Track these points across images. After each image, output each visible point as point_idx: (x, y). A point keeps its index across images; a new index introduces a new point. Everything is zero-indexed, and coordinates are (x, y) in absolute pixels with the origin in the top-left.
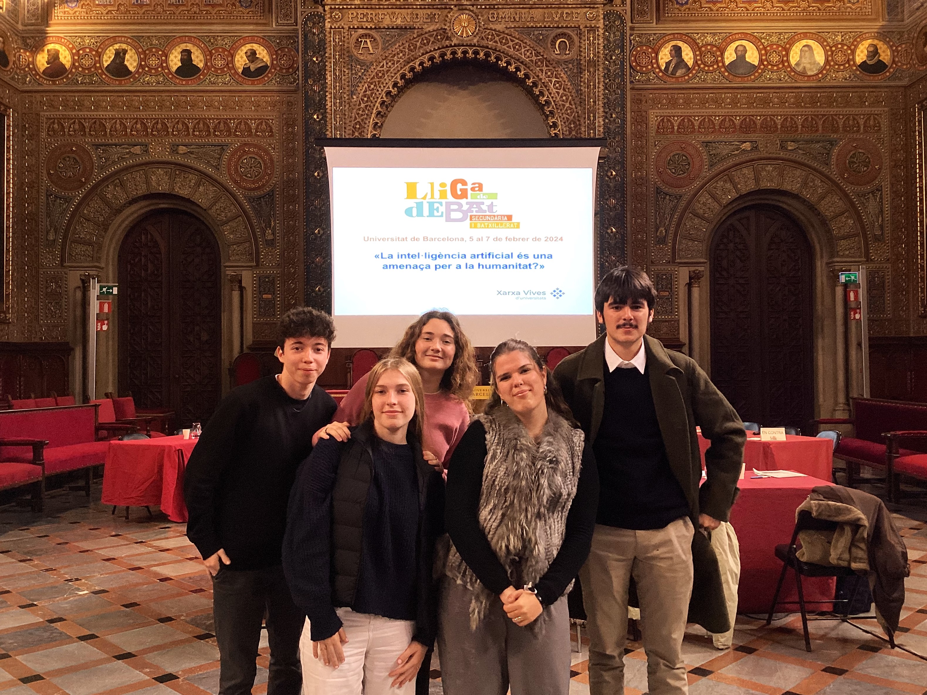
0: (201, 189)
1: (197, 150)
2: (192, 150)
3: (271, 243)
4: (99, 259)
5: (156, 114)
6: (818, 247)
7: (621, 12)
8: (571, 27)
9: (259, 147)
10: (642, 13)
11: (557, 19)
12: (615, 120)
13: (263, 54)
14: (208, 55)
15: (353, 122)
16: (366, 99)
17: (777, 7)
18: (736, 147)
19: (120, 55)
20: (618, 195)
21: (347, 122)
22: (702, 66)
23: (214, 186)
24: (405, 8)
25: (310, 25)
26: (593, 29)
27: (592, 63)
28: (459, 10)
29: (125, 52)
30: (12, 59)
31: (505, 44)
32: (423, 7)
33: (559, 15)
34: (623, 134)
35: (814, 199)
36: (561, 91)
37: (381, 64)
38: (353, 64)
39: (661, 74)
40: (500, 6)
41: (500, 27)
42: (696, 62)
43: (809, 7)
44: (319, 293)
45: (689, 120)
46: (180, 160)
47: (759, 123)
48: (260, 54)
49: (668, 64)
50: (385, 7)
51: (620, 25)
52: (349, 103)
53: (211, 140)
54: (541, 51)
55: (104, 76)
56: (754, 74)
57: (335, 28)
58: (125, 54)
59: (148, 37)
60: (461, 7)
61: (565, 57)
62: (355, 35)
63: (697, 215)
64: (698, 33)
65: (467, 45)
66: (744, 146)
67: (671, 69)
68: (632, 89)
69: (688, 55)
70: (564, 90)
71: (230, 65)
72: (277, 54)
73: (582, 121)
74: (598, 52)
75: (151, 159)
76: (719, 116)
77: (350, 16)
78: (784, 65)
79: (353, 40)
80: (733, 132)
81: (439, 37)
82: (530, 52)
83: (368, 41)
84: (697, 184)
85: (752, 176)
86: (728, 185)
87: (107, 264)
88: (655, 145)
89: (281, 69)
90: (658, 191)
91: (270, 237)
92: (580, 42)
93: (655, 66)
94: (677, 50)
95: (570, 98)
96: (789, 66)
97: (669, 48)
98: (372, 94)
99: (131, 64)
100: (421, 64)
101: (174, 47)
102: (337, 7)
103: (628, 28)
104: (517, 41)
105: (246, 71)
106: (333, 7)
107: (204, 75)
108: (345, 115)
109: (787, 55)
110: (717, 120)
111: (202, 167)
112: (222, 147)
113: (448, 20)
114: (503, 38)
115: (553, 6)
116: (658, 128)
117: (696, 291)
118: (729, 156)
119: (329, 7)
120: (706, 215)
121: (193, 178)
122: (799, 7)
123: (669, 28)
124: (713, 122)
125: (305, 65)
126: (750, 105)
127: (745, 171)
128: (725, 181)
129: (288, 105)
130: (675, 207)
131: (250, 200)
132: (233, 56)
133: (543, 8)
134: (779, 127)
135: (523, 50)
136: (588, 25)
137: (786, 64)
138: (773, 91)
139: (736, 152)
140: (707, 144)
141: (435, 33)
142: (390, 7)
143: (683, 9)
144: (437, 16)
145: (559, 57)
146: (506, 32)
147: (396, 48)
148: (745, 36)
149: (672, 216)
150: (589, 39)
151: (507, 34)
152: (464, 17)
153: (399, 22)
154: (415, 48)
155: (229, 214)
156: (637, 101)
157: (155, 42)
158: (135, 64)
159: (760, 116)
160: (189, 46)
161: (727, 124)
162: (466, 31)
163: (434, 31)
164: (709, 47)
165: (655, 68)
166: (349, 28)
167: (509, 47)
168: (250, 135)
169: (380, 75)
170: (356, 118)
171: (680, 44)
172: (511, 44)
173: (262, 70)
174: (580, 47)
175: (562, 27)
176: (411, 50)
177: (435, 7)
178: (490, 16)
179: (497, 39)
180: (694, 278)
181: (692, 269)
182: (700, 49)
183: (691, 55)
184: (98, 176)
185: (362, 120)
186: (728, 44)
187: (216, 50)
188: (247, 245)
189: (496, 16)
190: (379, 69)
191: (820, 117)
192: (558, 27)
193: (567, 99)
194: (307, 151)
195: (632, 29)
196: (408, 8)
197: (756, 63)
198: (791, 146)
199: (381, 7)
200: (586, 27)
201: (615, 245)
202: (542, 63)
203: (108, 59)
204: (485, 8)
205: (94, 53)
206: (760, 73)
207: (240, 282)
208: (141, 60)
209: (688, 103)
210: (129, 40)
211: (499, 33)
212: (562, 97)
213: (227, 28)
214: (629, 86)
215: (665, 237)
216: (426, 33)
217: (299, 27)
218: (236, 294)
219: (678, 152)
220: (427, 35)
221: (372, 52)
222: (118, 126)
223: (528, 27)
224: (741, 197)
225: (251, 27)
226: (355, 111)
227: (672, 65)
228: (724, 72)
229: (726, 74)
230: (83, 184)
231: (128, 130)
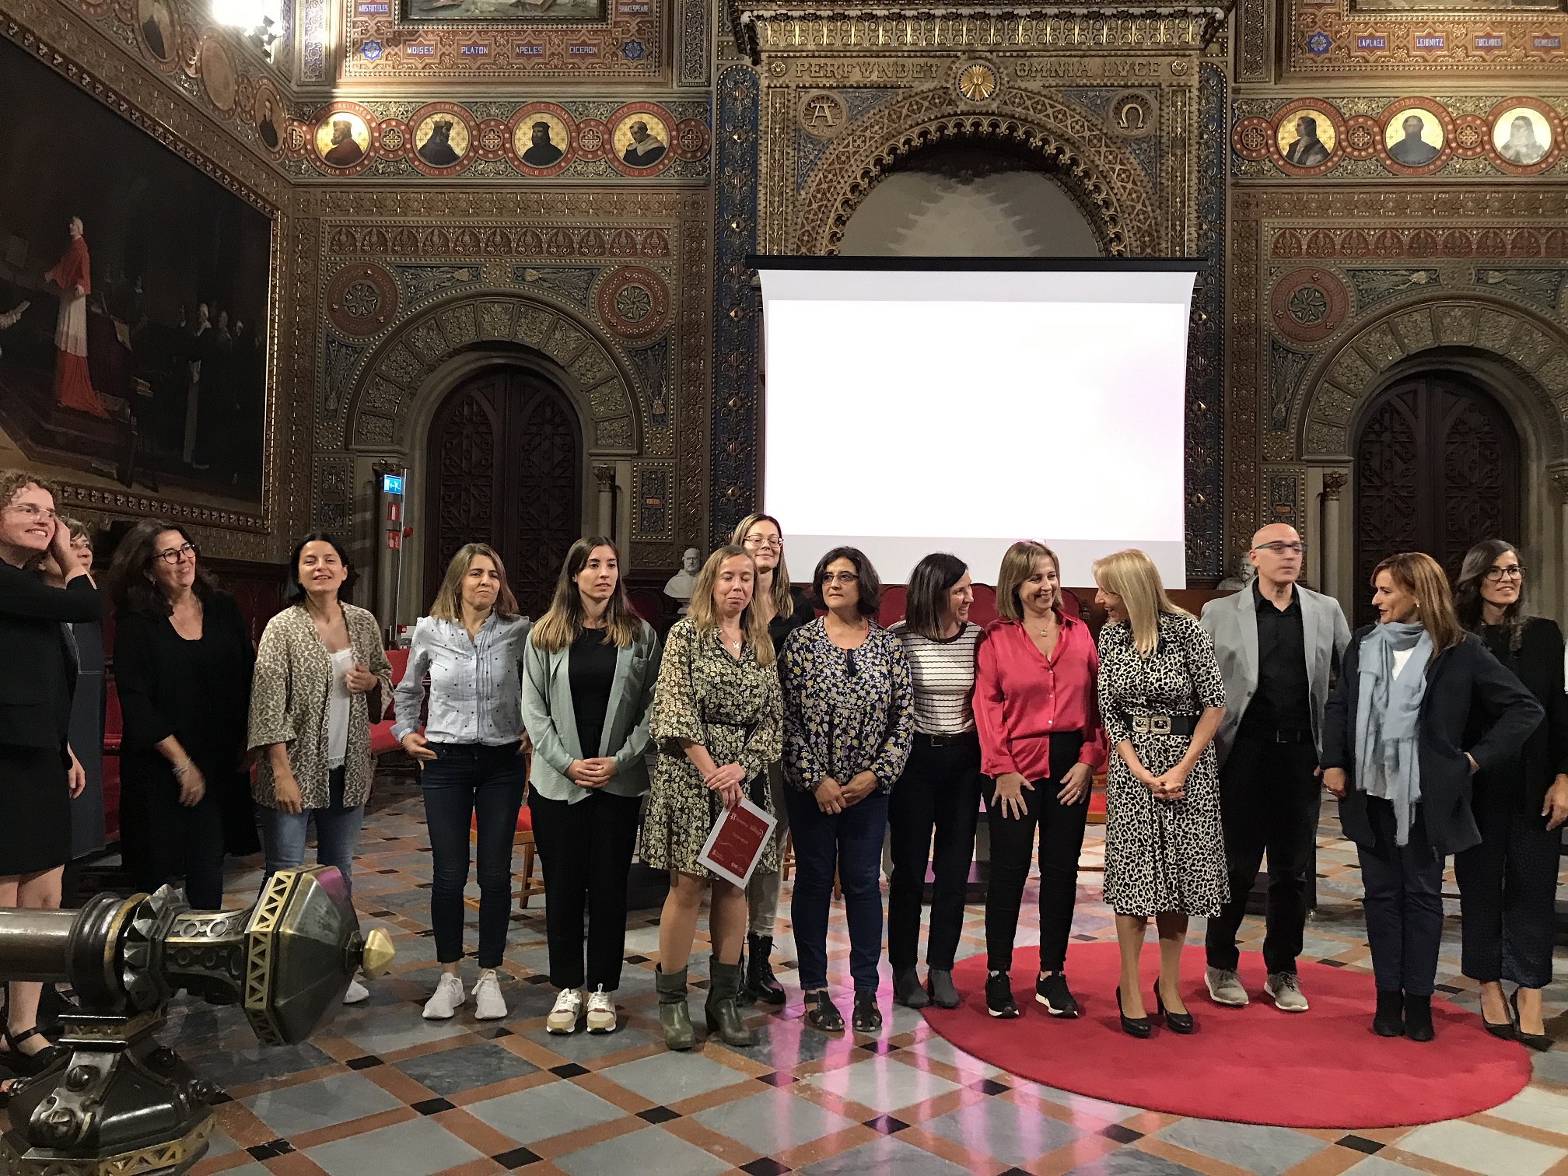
0: (558, 335)
1: (553, 276)
2: (546, 276)
3: (660, 420)
4: (400, 442)
5: (492, 221)
6: (1532, 440)
7: (1220, 65)
8: (1147, 85)
9: (647, 272)
10: (1253, 67)
11: (1124, 73)
12: (1206, 234)
13: (658, 130)
14: (575, 131)
15: (799, 233)
16: (819, 196)
17: (1474, 56)
18: (1401, 278)
19: (442, 130)
20: (1211, 352)
21: (791, 231)
22: (1349, 150)
23: (578, 331)
24: (884, 56)
25: (730, 84)
26: (1183, 89)
27: (1181, 142)
28: (970, 58)
29: (449, 125)
30: (281, 135)
31: (1041, 111)
32: (912, 54)
33: (1127, 68)
34: (1221, 254)
35: (1528, 364)
36: (1129, 186)
37: (846, 142)
38: (802, 142)
39: (1281, 163)
40: (1035, 54)
41: (1034, 85)
42: (1339, 143)
43: (1527, 57)
44: (733, 498)
45: (1326, 236)
46: (526, 290)
47: (1440, 240)
48: (652, 129)
49: (1293, 147)
50: (854, 54)
51: (1217, 85)
52: (793, 203)
53: (575, 260)
54: (1099, 122)
55: (416, 163)
56: (1434, 163)
57: (775, 87)
58: (448, 130)
59: (485, 105)
60: (972, 54)
61: (1135, 132)
62: (806, 98)
63: (1336, 386)
64: (1344, 98)
65: (981, 113)
66: (1415, 277)
67: (1297, 156)
68: (1235, 185)
69: (1326, 133)
70: (1134, 183)
71: (606, 146)
72: (678, 130)
73: (1163, 233)
74: (1190, 125)
75: (484, 289)
76: (1375, 229)
77: (800, 68)
78: (1483, 149)
79: (802, 106)
80: (1398, 254)
81: (937, 101)
82: (1080, 123)
83: (825, 106)
84: (1337, 337)
85: (1427, 325)
86: (1389, 339)
87: (412, 448)
88: (1271, 274)
89: (685, 152)
90: (1275, 346)
91: (660, 411)
92: (1160, 109)
93: (1272, 149)
94: (1310, 126)
95: (1144, 195)
96: (1494, 150)
97: (1295, 123)
98: (829, 188)
99: (458, 145)
100: (908, 142)
101: (522, 119)
102: (779, 54)
103: (1230, 91)
104: (1060, 107)
105: (631, 155)
106: (773, 54)
107: (566, 160)
108: (786, 220)
109: (1490, 132)
110: (1372, 236)
111: (558, 301)
112: (592, 272)
113: (953, 75)
114: (1037, 103)
115: (1119, 53)
116: (1276, 247)
117: (1333, 506)
118: (1392, 291)
119: (767, 54)
120: (1352, 386)
121: (547, 318)
122: (1510, 56)
123: (1295, 89)
124: (1365, 239)
125: (721, 146)
126: (1427, 211)
127: (1416, 316)
128: (1384, 333)
129: (693, 208)
130: (1303, 371)
131: (633, 353)
132: (611, 133)
133: (1103, 56)
134: (1474, 247)
135: (1069, 122)
136: (1175, 83)
137: (1487, 147)
138: (1464, 189)
139: (1402, 287)
140: (1354, 273)
141: (931, 94)
142: (861, 54)
143: (1319, 59)
144: (934, 69)
145: (1125, 132)
146: (1044, 93)
147: (869, 117)
148: (1422, 103)
149: (1297, 385)
150: (1174, 105)
151: (1045, 96)
152: (977, 70)
153: (874, 77)
154: (899, 118)
155: (598, 375)
156: (1244, 205)
157: (494, 111)
158: (464, 145)
159: (1443, 229)
160: (546, 118)
161: (1388, 243)
162: (980, 91)
163: (930, 91)
164: (1361, 120)
165: (1273, 154)
166: (798, 86)
167: (1048, 116)
168: (634, 254)
169: (843, 158)
170: (803, 226)
171: (1313, 115)
172: (1050, 111)
173: (656, 153)
174: (1161, 116)
175: (1133, 86)
176: (893, 121)
177: (932, 54)
178: (1018, 68)
179: (1029, 103)
180: (1331, 486)
181: (1329, 471)
182: (1345, 122)
183: (1331, 132)
184: (402, 315)
185: (813, 228)
186: (1393, 114)
187: (587, 122)
188: (625, 421)
189: (1027, 68)
190: (841, 149)
191: (1543, 231)
192: (1126, 86)
193: (1139, 197)
194: (719, 279)
195: (1236, 91)
196: (890, 56)
197: (1438, 145)
198: (1494, 277)
199: (848, 54)
200: (1171, 85)
201: (1205, 430)
202: (1100, 140)
203: (423, 137)
204: (1012, 56)
205: (403, 127)
206: (1444, 162)
207: (613, 478)
208: (472, 138)
209: (1324, 208)
210: (456, 108)
211: (1031, 96)
212: (1130, 194)
213: (604, 89)
214: (1229, 180)
215: (1285, 419)
216: (917, 94)
217: (713, 88)
218: (605, 497)
219: (1307, 285)
220: (917, 98)
221: (830, 123)
222: (435, 238)
223: (1078, 86)
224: (1409, 358)
225: (640, 89)
226: (802, 214)
227: (1300, 148)
228: (1384, 160)
229: (1388, 162)
230: (381, 326)
231: (451, 245)
